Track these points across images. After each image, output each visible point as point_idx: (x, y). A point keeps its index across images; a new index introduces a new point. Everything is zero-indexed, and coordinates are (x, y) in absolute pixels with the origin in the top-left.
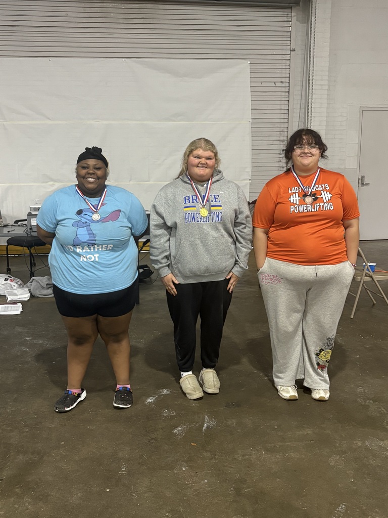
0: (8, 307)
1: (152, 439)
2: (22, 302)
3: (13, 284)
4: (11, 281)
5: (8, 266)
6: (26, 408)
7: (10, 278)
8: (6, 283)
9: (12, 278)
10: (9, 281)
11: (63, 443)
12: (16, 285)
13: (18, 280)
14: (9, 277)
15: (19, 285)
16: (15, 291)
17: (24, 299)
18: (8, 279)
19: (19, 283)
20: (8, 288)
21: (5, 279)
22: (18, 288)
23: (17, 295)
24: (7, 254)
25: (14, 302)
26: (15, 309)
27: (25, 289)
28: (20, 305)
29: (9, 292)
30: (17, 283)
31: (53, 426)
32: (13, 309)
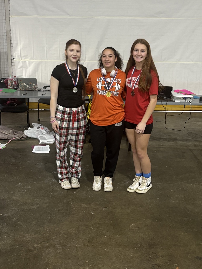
0: (40, 147)
1: (155, 265)
2: (50, 144)
3: (43, 131)
4: (42, 129)
5: (39, 118)
6: (58, 229)
7: (41, 127)
8: (39, 130)
9: (42, 127)
10: (40, 128)
11: (88, 261)
12: (45, 132)
13: (46, 128)
14: (40, 125)
15: (47, 132)
16: (44, 136)
17: (50, 142)
18: (40, 127)
19: (47, 131)
20: (40, 134)
21: (38, 127)
22: (46, 134)
23: (46, 139)
24: (38, 109)
25: (44, 144)
26: (45, 149)
27: (51, 135)
28: (48, 146)
29: (40, 136)
30: (46, 131)
31: (79, 246)
32: (43, 149)
